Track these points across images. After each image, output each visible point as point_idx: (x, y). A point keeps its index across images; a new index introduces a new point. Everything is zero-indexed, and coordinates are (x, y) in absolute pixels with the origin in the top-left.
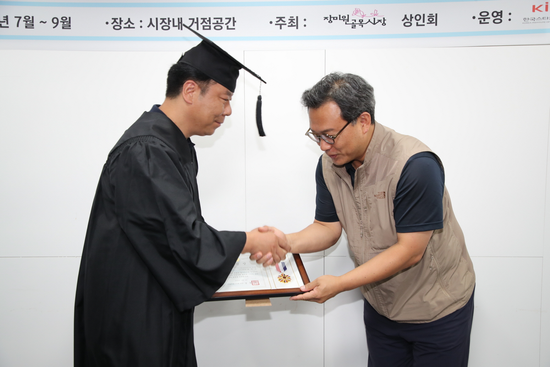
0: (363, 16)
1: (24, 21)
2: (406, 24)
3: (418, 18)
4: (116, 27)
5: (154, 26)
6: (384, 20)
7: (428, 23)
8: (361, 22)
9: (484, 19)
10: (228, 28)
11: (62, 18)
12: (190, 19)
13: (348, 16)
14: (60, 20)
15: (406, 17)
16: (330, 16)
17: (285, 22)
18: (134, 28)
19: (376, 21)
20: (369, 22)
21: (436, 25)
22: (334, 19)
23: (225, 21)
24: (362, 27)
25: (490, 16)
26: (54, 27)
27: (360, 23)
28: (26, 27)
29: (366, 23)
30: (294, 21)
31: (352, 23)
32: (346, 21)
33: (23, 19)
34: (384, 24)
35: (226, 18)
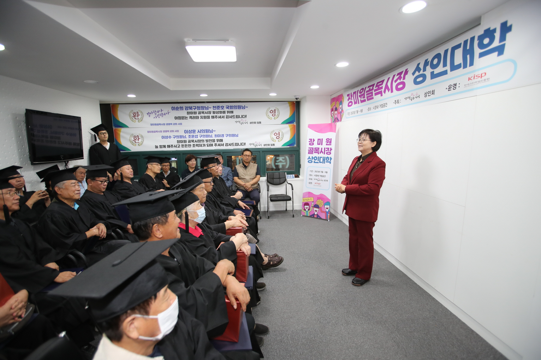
9: (450, 88)
15: (425, 94)
19: (417, 97)
24: (414, 100)
25: (452, 87)
31: (411, 99)
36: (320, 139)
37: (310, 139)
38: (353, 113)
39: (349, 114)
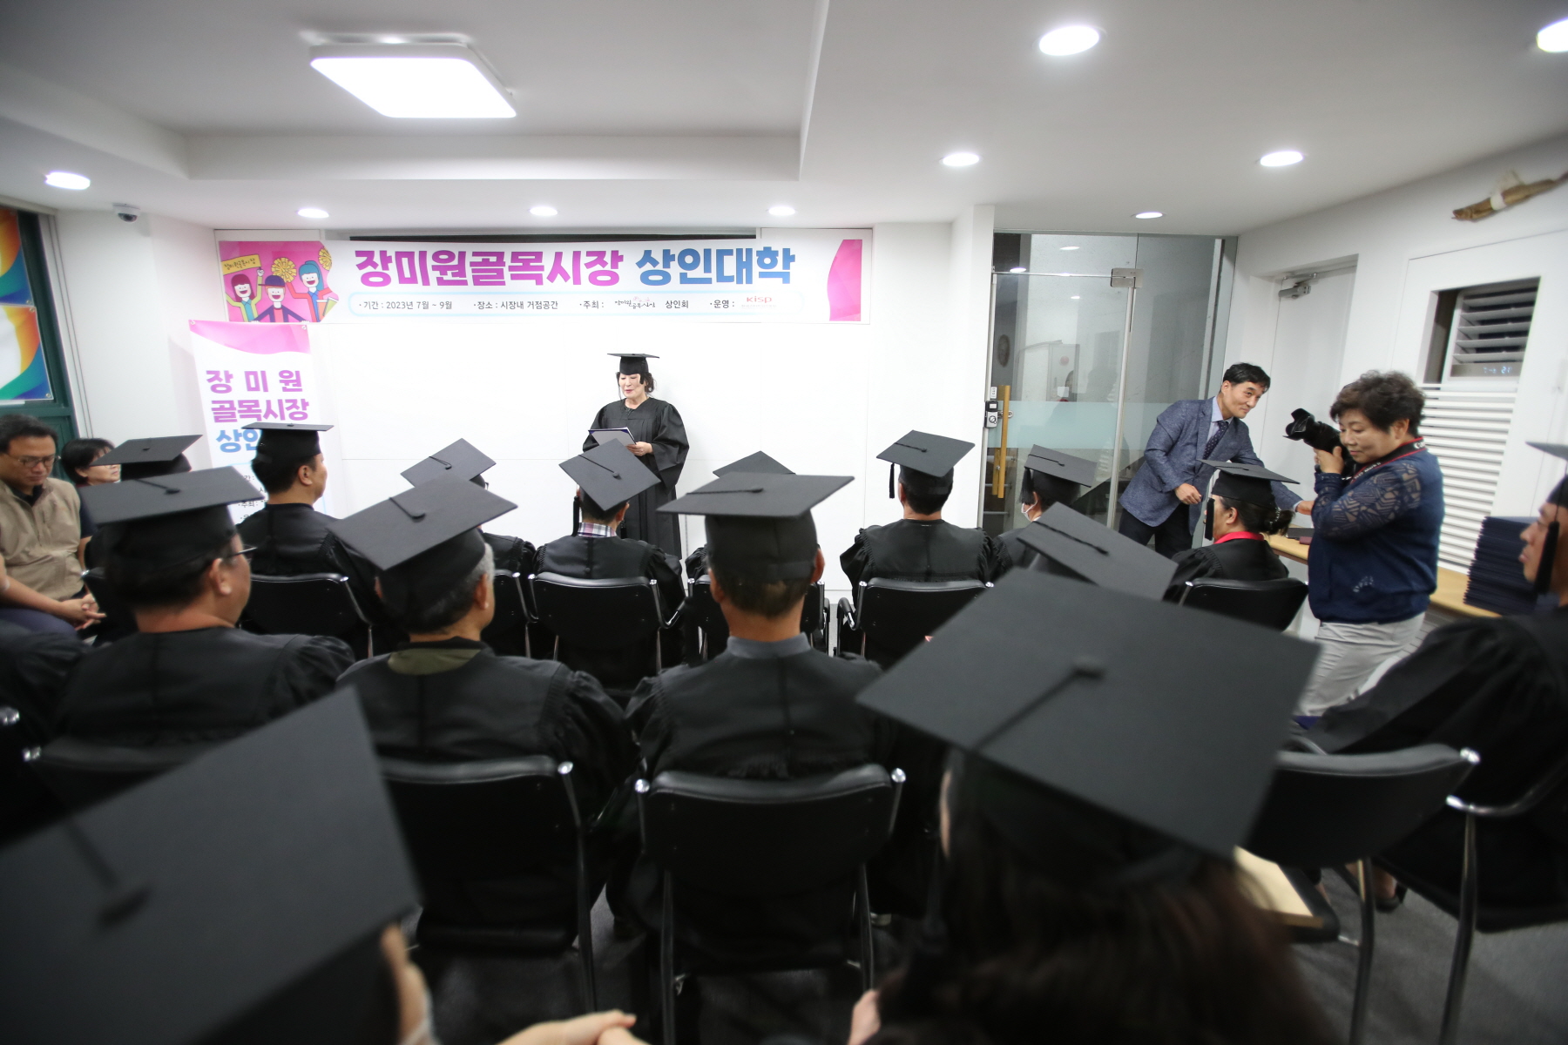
1: (422, 305)
2: (669, 307)
3: (675, 303)
4: (480, 308)
5: (504, 306)
7: (682, 307)
9: (717, 305)
12: (528, 303)
15: (668, 302)
18: (492, 308)
21: (688, 308)
23: (551, 304)
24: (640, 308)
25: (721, 302)
26: (441, 309)
28: (424, 308)
31: (633, 306)
34: (654, 307)
36: (255, 373)
37: (209, 372)
38: (397, 305)
39: (375, 306)
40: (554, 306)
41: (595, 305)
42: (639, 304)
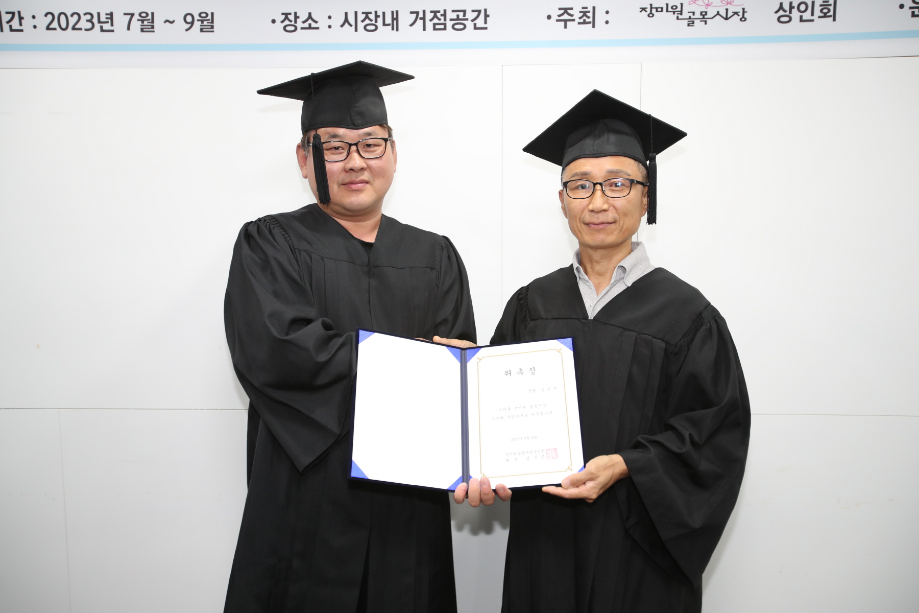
0: (708, 5)
1: (138, 20)
2: (782, 19)
3: (803, 7)
4: (288, 28)
5: (351, 25)
6: (744, 12)
7: (820, 17)
8: (704, 16)
10: (475, 28)
11: (200, 15)
12: (412, 13)
13: (682, 4)
14: (197, 17)
16: (651, 5)
17: (572, 15)
18: (318, 28)
19: (730, 14)
20: (718, 16)
21: (834, 20)
22: (657, 11)
23: (470, 15)
24: (706, 23)
26: (187, 30)
27: (702, 17)
28: (142, 30)
29: (712, 18)
30: (588, 14)
31: (688, 17)
32: (678, 14)
33: (136, 17)
34: (743, 19)
35: (473, 11)
38: (72, 21)
39: (15, 24)
40: (480, 22)
41: (588, 17)
42: (704, 14)
